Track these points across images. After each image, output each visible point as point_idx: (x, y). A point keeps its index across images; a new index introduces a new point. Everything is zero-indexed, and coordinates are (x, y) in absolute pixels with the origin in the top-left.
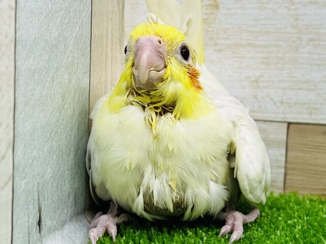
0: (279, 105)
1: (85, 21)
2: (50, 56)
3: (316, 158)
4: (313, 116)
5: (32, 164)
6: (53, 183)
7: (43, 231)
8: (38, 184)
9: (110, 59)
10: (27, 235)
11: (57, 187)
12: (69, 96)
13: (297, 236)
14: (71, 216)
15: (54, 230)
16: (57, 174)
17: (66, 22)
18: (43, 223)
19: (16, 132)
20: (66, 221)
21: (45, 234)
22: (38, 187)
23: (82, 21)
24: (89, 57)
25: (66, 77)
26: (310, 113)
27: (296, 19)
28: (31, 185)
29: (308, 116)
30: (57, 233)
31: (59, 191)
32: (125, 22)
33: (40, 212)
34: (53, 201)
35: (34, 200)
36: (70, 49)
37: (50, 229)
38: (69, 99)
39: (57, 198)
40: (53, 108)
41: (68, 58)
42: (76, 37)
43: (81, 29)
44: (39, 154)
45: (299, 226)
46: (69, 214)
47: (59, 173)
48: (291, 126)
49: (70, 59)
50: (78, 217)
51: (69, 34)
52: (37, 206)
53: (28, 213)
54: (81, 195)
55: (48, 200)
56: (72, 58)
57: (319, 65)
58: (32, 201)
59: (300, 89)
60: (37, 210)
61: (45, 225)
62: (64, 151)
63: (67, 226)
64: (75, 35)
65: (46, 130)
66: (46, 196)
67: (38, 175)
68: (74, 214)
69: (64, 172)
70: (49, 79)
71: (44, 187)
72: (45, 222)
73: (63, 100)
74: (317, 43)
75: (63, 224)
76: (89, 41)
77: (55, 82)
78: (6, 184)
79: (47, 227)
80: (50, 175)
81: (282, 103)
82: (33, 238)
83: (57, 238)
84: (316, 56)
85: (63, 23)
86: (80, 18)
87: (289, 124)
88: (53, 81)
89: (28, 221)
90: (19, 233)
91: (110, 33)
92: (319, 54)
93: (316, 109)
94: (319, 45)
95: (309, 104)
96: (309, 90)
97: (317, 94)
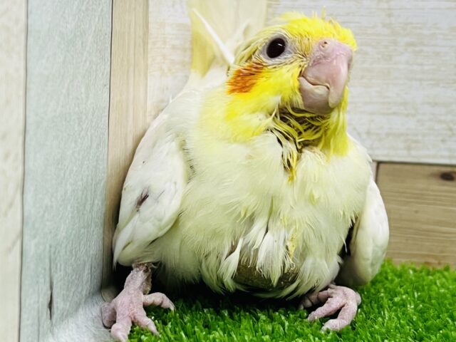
0: (364, 136)
1: (105, 9)
2: (65, 58)
3: (417, 212)
4: (414, 153)
5: (43, 215)
6: (66, 247)
7: (55, 317)
8: (50, 247)
9: (132, 69)
10: (36, 321)
11: (71, 252)
12: (87, 117)
13: (415, 318)
14: (86, 295)
15: (67, 316)
16: (71, 233)
17: (84, 8)
18: (55, 304)
19: (26, 167)
20: (80, 304)
21: (56, 322)
22: (50, 251)
23: (102, 10)
24: (109, 63)
25: (83, 90)
26: (409, 148)
27: (389, 15)
28: (42, 247)
29: (405, 152)
30: (70, 320)
31: (74, 258)
32: (150, 15)
33: (51, 288)
34: (66, 272)
35: (45, 269)
36: (88, 49)
37: (63, 314)
38: (87, 122)
39: (70, 268)
40: (68, 135)
41: (85, 61)
42: (95, 31)
43: (101, 21)
44: (52, 202)
45: (410, 305)
46: (84, 293)
47: (74, 232)
48: (382, 166)
49: (88, 63)
50: (94, 297)
51: (88, 26)
52: (48, 279)
53: (38, 290)
54: (98, 265)
55: (60, 271)
56: (90, 63)
57: (421, 80)
58: (43, 271)
59: (394, 113)
60: (48, 285)
61: (57, 308)
62: (79, 200)
63: (81, 311)
64: (93, 28)
65: (60, 166)
66: (59, 265)
67: (51, 232)
68: (89, 293)
69: (80, 231)
70: (64, 91)
71: (57, 251)
72: (57, 303)
73: (79, 124)
74: (418, 49)
75: (77, 307)
76: (110, 39)
77: (71, 97)
78: (14, 244)
79: (59, 312)
80: (64, 234)
81: (368, 133)
82: (43, 327)
83: (70, 328)
84: (415, 67)
85: (80, 10)
86: (99, 4)
87: (379, 163)
88: (68, 94)
89: (38, 302)
90: (28, 320)
91: (132, 30)
92: (422, 65)
93: (416, 142)
94: (421, 51)
95: (407, 135)
96: (407, 115)
97: (418, 121)
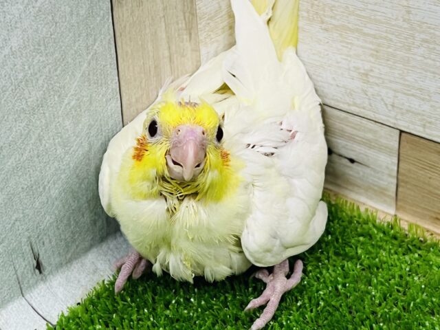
0: (390, 108)
4: (427, 131)
7: (46, 270)
21: (51, 272)
26: (424, 126)
27: (409, 12)
29: (421, 129)
48: (403, 135)
57: (434, 73)
59: (413, 95)
61: (50, 264)
74: (431, 46)
81: (393, 106)
84: (430, 62)
87: (401, 132)
92: (434, 60)
93: (430, 123)
94: (434, 49)
95: (423, 115)
96: (423, 100)
97: (432, 106)
